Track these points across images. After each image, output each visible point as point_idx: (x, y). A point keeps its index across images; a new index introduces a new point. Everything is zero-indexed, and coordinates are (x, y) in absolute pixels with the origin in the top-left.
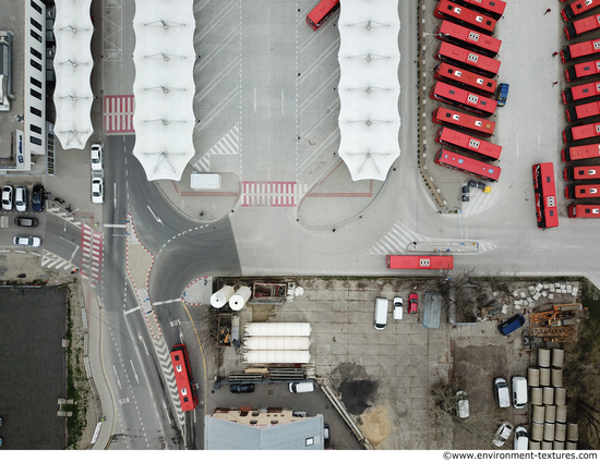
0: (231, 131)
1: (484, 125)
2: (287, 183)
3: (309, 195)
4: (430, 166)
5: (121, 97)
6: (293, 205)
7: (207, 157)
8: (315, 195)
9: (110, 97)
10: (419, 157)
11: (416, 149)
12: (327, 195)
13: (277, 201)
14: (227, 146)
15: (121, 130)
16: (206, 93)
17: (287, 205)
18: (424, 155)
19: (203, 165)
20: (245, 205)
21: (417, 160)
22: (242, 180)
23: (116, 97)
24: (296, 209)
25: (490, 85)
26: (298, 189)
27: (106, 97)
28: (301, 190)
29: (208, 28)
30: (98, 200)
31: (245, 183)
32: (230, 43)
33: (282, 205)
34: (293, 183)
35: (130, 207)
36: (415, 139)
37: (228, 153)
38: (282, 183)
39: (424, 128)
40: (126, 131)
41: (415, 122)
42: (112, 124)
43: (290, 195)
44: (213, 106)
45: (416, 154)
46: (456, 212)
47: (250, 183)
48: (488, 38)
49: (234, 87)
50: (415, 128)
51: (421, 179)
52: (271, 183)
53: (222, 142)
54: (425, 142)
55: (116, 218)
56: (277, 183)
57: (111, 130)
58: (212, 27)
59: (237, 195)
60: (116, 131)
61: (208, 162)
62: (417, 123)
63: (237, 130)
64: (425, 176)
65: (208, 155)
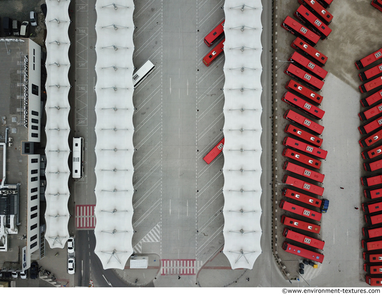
0: (153, 230)
1: (313, 228)
2: (190, 260)
3: (204, 267)
4: (280, 251)
5: (86, 206)
6: (193, 274)
7: (140, 244)
8: (208, 268)
9: (80, 206)
10: (272, 244)
11: (271, 239)
12: (215, 268)
13: (183, 272)
14: (152, 237)
15: (86, 227)
16: (140, 203)
17: (190, 274)
18: (276, 245)
19: (138, 249)
20: (163, 274)
21: (271, 246)
22: (161, 258)
23: (83, 206)
24: (195, 276)
25: (317, 203)
26: (197, 263)
27: (77, 206)
28: (198, 265)
29: (141, 162)
30: (72, 272)
31: (163, 260)
32: (155, 171)
33: (187, 274)
34: (193, 260)
35: (91, 276)
36: (270, 233)
37: (153, 241)
38: (187, 260)
39: (276, 228)
40: (90, 227)
41: (270, 223)
42: (81, 224)
43: (191, 268)
44: (143, 212)
45: (271, 242)
46: (295, 279)
47: (167, 260)
48: (316, 173)
49: (157, 199)
50: (270, 226)
51: (274, 258)
52: (180, 260)
53: (150, 234)
54: (276, 236)
55: (83, 282)
56: (183, 260)
57: (80, 227)
58: (144, 162)
59: (158, 268)
60: (83, 227)
61: (141, 247)
63: (159, 227)
64: (277, 257)
65: (141, 242)
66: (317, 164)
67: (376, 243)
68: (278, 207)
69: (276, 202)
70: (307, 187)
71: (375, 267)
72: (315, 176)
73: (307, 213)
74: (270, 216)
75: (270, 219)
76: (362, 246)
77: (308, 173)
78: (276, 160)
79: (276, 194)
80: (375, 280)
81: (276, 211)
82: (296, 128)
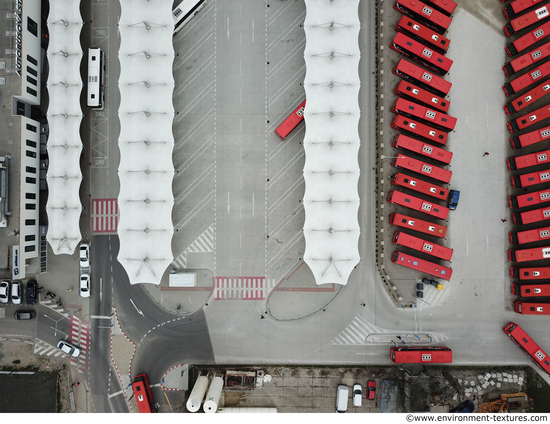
0: (203, 234)
1: (436, 230)
2: (257, 278)
3: (277, 289)
4: (388, 265)
5: (107, 200)
6: (262, 298)
7: (184, 255)
8: (283, 289)
9: (97, 201)
10: (377, 256)
11: (374, 248)
12: (294, 290)
13: (247, 295)
14: (202, 245)
15: (107, 230)
16: (184, 196)
17: (257, 298)
18: (382, 255)
19: (181, 262)
20: (218, 299)
21: (375, 258)
22: (215, 276)
23: (102, 200)
24: (264, 302)
25: (442, 193)
26: (266, 283)
27: (94, 200)
28: (269, 285)
29: (186, 138)
30: (86, 294)
31: (218, 278)
32: (207, 151)
33: (252, 298)
34: (262, 278)
35: (114, 300)
36: (374, 239)
37: (204, 251)
38: (252, 278)
39: (382, 231)
40: (112, 231)
41: (373, 224)
42: (99, 225)
43: (259, 289)
44: (189, 208)
45: (375, 253)
46: (411, 306)
47: (223, 278)
48: (440, 150)
49: (209, 191)
50: (374, 229)
51: (379, 277)
52: (242, 278)
53: (198, 241)
54: (383, 243)
55: (102, 310)
56: (247, 278)
57: (97, 230)
58: (189, 137)
59: (211, 289)
60: (102, 231)
61: (185, 260)
62: (375, 224)
63: (212, 230)
64: (383, 273)
65: (185, 253)
66: (441, 137)
67: (529, 251)
68: (385, 201)
69: (382, 194)
70: (427, 169)
71: (528, 287)
72: (439, 154)
73: (427, 207)
74: (374, 214)
75: (374, 220)
76: (509, 258)
77: (428, 150)
78: (381, 133)
79: (382, 182)
80: (528, 306)
81: (382, 206)
82: (410, 85)
